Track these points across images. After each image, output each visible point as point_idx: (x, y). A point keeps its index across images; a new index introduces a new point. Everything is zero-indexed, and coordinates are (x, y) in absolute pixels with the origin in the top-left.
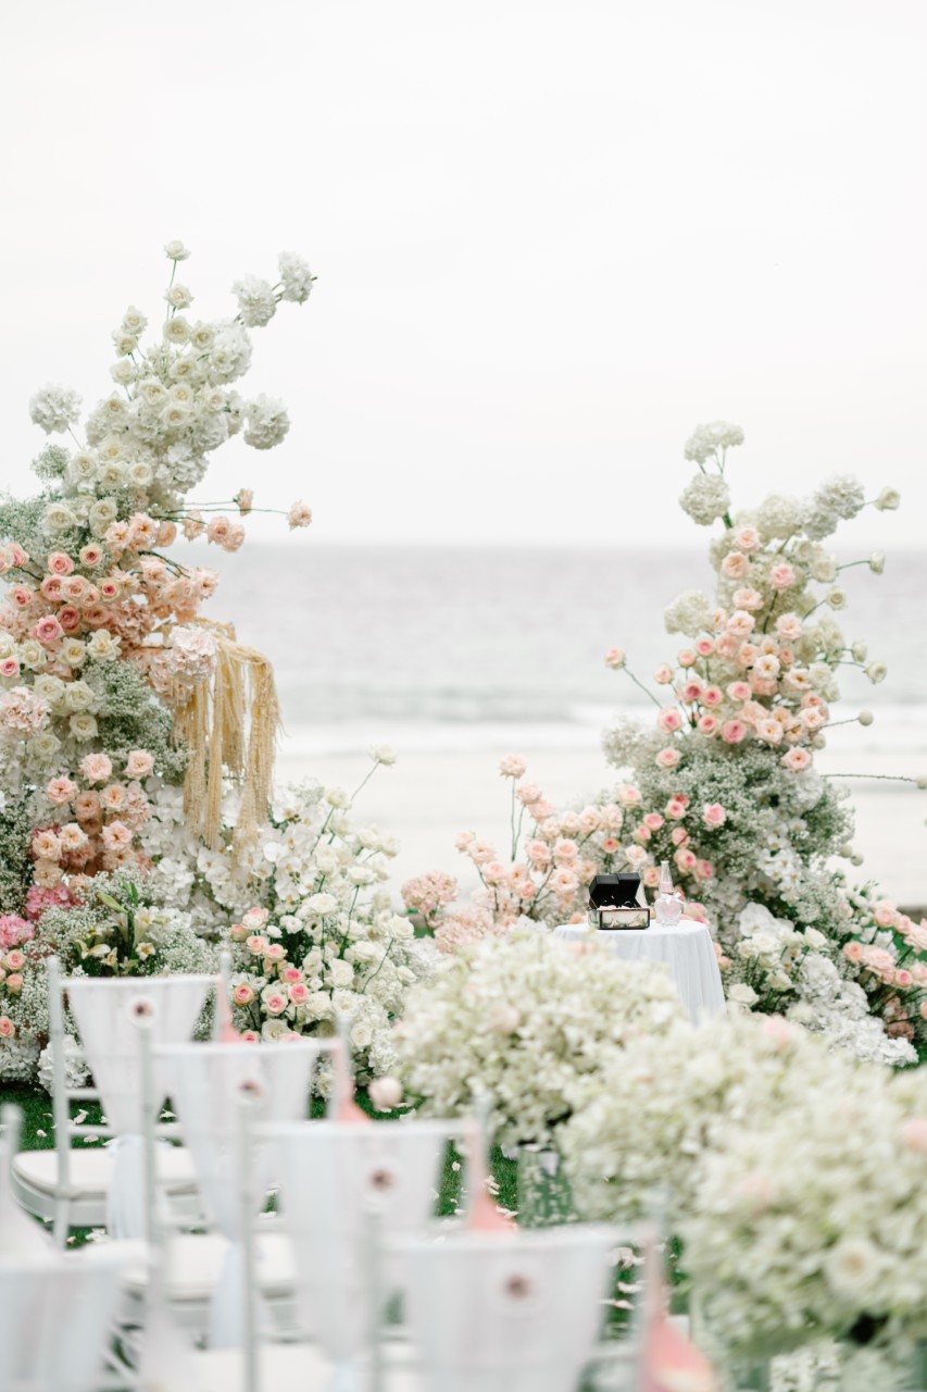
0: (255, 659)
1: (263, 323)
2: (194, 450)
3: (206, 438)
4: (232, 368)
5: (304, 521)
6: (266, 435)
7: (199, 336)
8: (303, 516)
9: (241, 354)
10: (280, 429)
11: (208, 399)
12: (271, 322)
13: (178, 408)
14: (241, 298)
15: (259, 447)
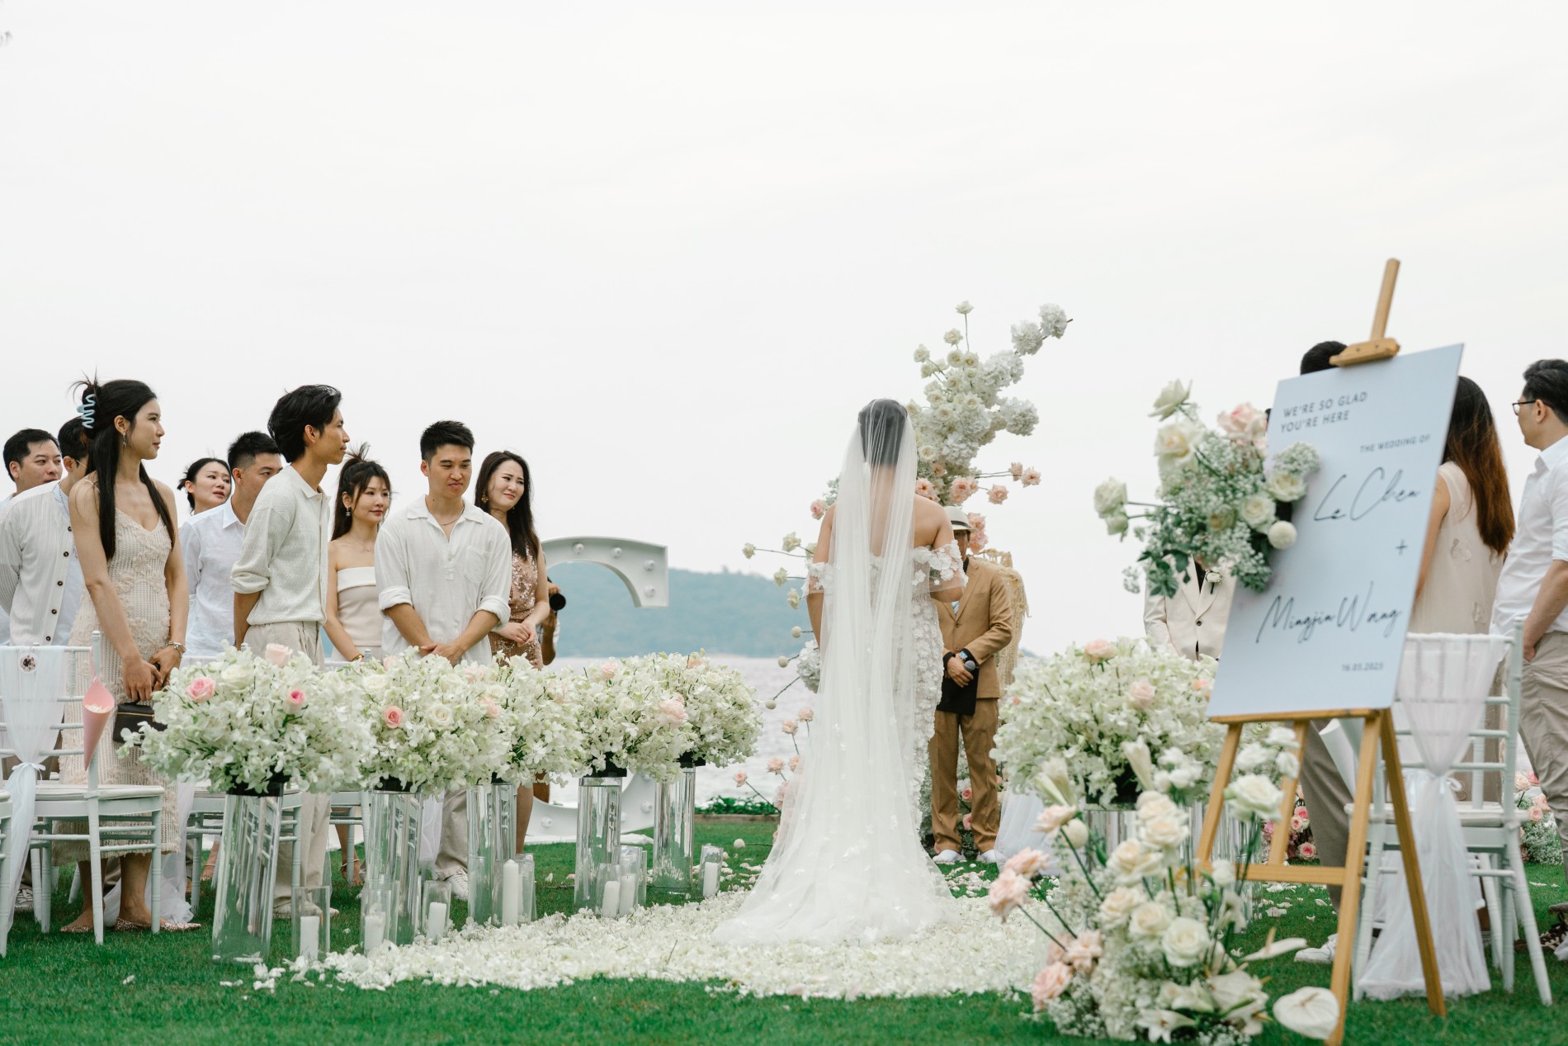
0: (1012, 577)
1: (1033, 351)
2: (966, 436)
3: (971, 428)
4: (993, 381)
5: (1033, 481)
6: (1017, 425)
7: (967, 361)
8: (1032, 478)
9: (1000, 372)
10: (1025, 421)
11: (965, 402)
12: (1041, 351)
13: (945, 408)
14: (1013, 336)
15: (1017, 433)
